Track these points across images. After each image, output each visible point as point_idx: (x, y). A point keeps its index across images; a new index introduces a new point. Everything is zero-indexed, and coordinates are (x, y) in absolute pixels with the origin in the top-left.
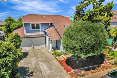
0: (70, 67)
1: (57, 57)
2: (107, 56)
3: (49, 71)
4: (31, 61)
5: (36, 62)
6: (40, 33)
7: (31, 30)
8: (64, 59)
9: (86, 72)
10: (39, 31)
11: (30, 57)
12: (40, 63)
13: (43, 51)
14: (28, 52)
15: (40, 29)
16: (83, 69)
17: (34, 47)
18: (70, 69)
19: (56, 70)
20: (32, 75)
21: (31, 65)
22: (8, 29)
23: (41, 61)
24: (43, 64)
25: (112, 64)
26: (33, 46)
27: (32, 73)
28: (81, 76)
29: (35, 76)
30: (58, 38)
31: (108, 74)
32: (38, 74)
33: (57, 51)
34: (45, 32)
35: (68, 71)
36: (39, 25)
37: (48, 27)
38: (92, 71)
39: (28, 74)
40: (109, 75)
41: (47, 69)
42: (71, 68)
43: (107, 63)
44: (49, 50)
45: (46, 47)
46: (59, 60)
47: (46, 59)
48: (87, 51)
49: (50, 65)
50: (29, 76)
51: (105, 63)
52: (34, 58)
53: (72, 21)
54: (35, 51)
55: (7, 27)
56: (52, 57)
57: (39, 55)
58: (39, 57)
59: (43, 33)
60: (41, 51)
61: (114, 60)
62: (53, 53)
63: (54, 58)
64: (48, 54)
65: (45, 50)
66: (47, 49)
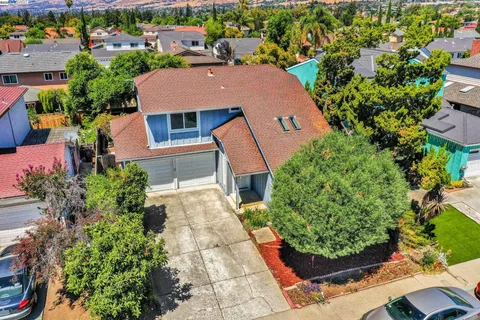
0: (291, 270)
1: (254, 232)
2: (405, 237)
3: (232, 283)
4: (178, 246)
5: (192, 250)
6: (200, 141)
7: (170, 130)
8: (274, 239)
9: (333, 288)
10: (196, 135)
11: (174, 230)
12: (204, 252)
13: (210, 200)
14: (163, 207)
15: (199, 127)
16: (327, 280)
17: (181, 183)
18: (289, 277)
19: (250, 280)
20: (189, 297)
21: (182, 261)
22: (82, 100)
23: (208, 248)
24: (214, 258)
25: (417, 262)
26: (176, 180)
27: (187, 288)
28: (317, 302)
29: (198, 297)
31: (386, 305)
32: (204, 291)
33: (252, 207)
34: (215, 139)
35: (283, 283)
36: (195, 113)
37: (224, 119)
38: (351, 284)
39: (178, 293)
40: (388, 309)
41: (227, 274)
42: (294, 275)
43: (403, 257)
44: (228, 198)
45: (217, 182)
46: (259, 242)
47: (223, 238)
48: (336, 244)
49: (234, 262)
50: (180, 299)
51: (396, 258)
52: (187, 233)
53: (308, 84)
54: (185, 203)
55: (78, 95)
56: (238, 229)
57: (200, 221)
58: (200, 230)
59: (209, 140)
60: (205, 202)
61: (424, 250)
62: (242, 211)
63: (244, 234)
64: (225, 215)
65: (214, 197)
66: (222, 191)
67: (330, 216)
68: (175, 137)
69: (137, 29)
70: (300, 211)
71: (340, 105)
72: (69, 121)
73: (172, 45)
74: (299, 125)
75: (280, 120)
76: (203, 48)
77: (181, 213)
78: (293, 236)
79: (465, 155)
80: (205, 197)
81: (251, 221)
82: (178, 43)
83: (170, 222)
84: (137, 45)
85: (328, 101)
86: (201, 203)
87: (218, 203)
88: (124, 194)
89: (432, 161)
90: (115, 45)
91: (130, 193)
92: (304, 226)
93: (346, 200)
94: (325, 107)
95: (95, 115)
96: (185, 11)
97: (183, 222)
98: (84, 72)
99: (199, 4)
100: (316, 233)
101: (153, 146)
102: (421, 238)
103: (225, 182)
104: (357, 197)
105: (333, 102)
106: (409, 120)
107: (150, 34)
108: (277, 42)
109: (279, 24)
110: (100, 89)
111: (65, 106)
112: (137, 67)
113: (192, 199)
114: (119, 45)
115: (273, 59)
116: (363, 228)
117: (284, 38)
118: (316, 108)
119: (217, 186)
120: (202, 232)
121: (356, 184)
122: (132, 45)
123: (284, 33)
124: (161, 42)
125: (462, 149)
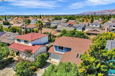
10: (63, 52)
36: (63, 47)
68: (59, 51)
73: (106, 26)
75: (78, 54)
101: (55, 51)
114: (93, 25)
122: (96, 25)
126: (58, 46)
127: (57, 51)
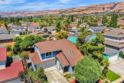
1: (68, 79)
8: (73, 81)
10: (51, 57)
11: (50, 81)
15: (52, 55)
17: (48, 68)
30: (67, 64)
33: (66, 73)
34: (56, 57)
36: (51, 52)
37: (57, 53)
43: (101, 82)
44: (60, 71)
45: (56, 67)
46: (70, 82)
47: (62, 82)
52: (53, 82)
53: (74, 43)
54: (50, 74)
55: (17, 47)
56: (65, 79)
57: (55, 78)
58: (56, 80)
59: (54, 58)
60: (55, 73)
61: (105, 80)
62: (64, 74)
63: (66, 80)
64: (61, 76)
65: (57, 71)
66: (58, 70)
67: (89, 76)
68: (47, 58)
69: (20, 23)
70: (83, 75)
71: (83, 48)
72: (13, 53)
73: (32, 29)
74: (75, 53)
75: (70, 52)
76: (40, 29)
77: (50, 76)
78: (82, 81)
79: (108, 57)
80: (54, 72)
81: (67, 77)
82: (34, 28)
83: (49, 79)
84: (23, 29)
85: (80, 47)
86: (54, 73)
87: (58, 73)
88: (40, 74)
89: (104, 61)
90: (17, 29)
91: (42, 74)
92: (84, 79)
93: (92, 72)
94: (79, 48)
95: (21, 51)
96: (30, 17)
97: (51, 79)
98: (18, 41)
99: (34, 15)
100: (87, 80)
101: (42, 60)
102: (104, 77)
103: (59, 68)
104: (94, 71)
105: (81, 47)
106: (100, 53)
107: (24, 25)
108: (58, 27)
109: (59, 23)
110: (23, 45)
111: (12, 49)
112: (31, 39)
113: (51, 72)
114: (18, 29)
115: (62, 35)
116: (96, 78)
117: (60, 27)
118: (77, 49)
119: (56, 68)
120: (57, 81)
121: (93, 68)
122: (22, 29)
123: (60, 25)
124: (29, 28)
125: (107, 55)
126: (45, 53)
127: (44, 58)
